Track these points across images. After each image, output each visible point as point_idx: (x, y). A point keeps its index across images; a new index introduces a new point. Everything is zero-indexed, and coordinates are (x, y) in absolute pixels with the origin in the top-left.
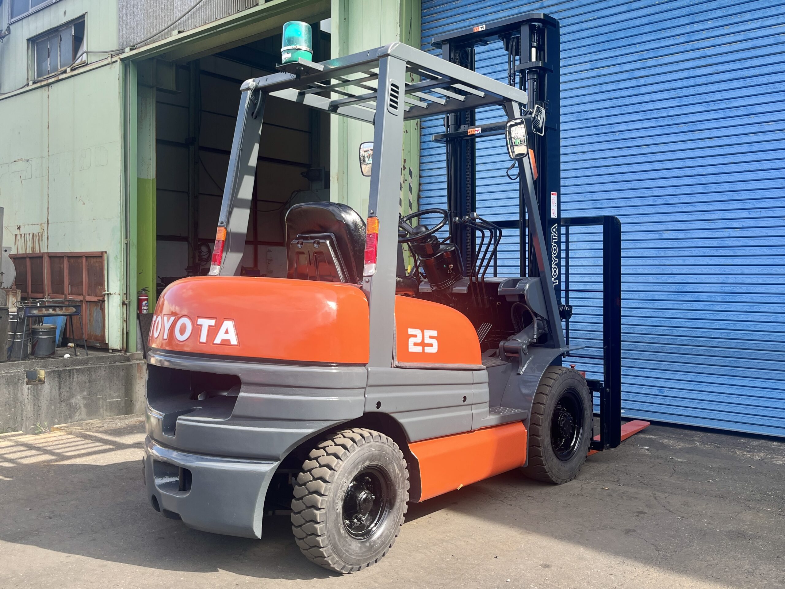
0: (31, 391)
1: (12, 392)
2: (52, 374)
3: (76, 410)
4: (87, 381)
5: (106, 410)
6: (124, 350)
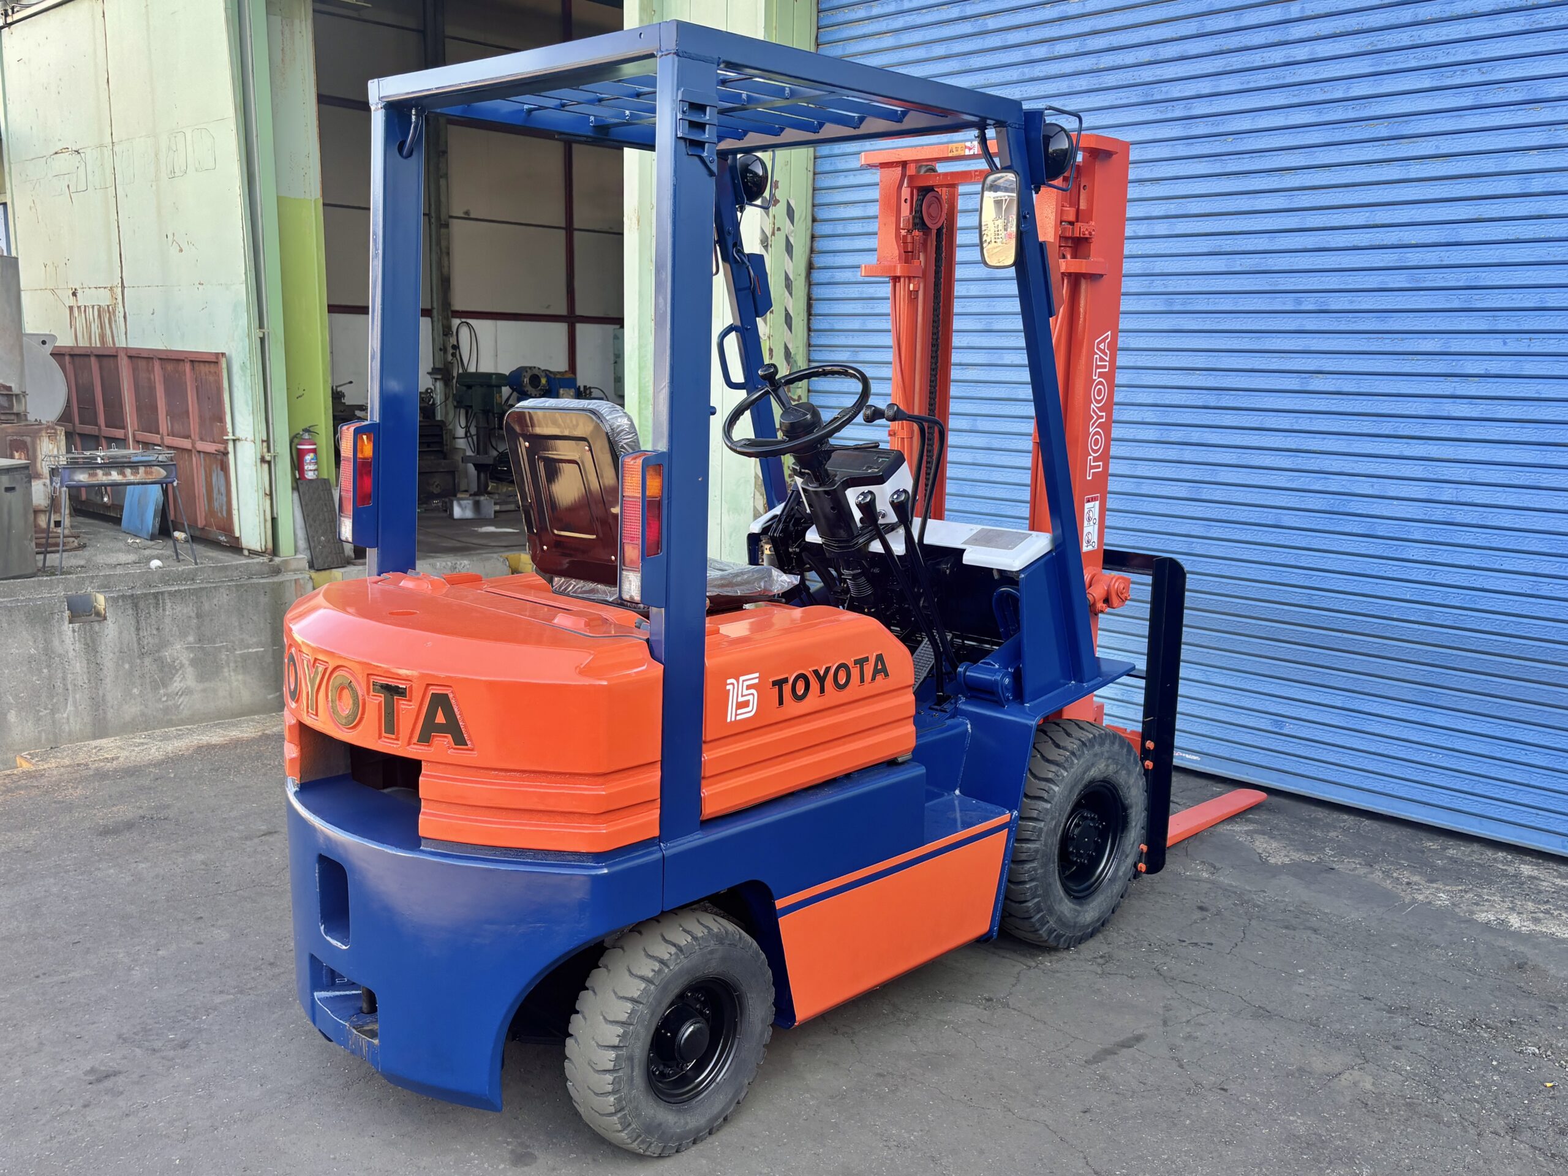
0: (79, 635)
1: (40, 638)
2: (121, 603)
3: (174, 672)
4: (193, 615)
5: (234, 670)
6: (269, 551)
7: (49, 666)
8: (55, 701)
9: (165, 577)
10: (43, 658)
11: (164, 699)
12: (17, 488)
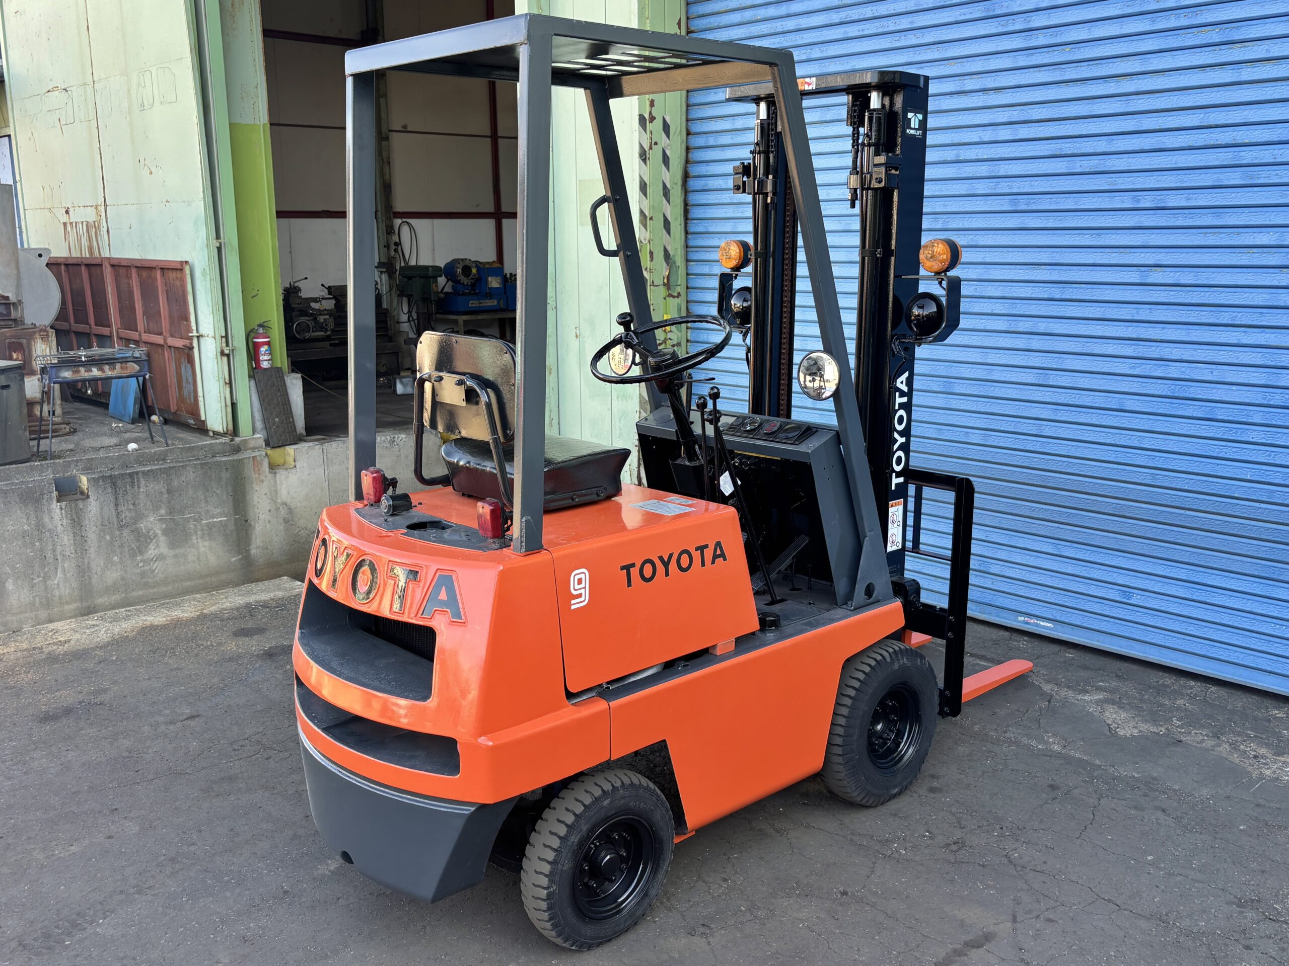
0: (66, 512)
1: (33, 516)
2: (101, 483)
3: (149, 541)
4: (164, 491)
5: (202, 538)
6: (229, 432)
7: (40, 540)
8: (46, 569)
9: (140, 459)
10: (35, 533)
11: (141, 565)
12: (12, 387)
